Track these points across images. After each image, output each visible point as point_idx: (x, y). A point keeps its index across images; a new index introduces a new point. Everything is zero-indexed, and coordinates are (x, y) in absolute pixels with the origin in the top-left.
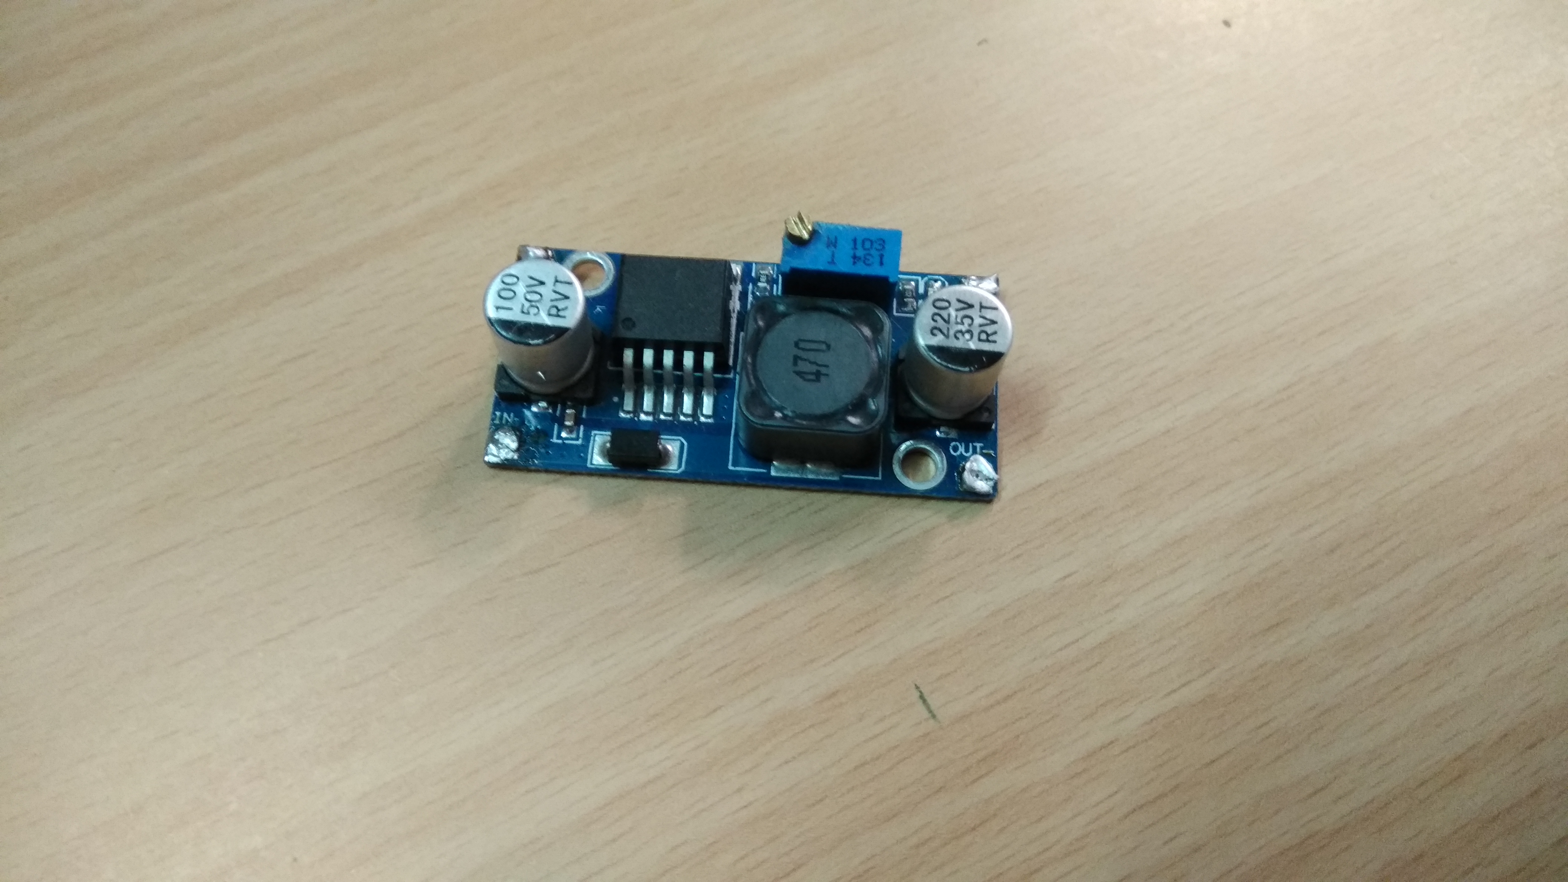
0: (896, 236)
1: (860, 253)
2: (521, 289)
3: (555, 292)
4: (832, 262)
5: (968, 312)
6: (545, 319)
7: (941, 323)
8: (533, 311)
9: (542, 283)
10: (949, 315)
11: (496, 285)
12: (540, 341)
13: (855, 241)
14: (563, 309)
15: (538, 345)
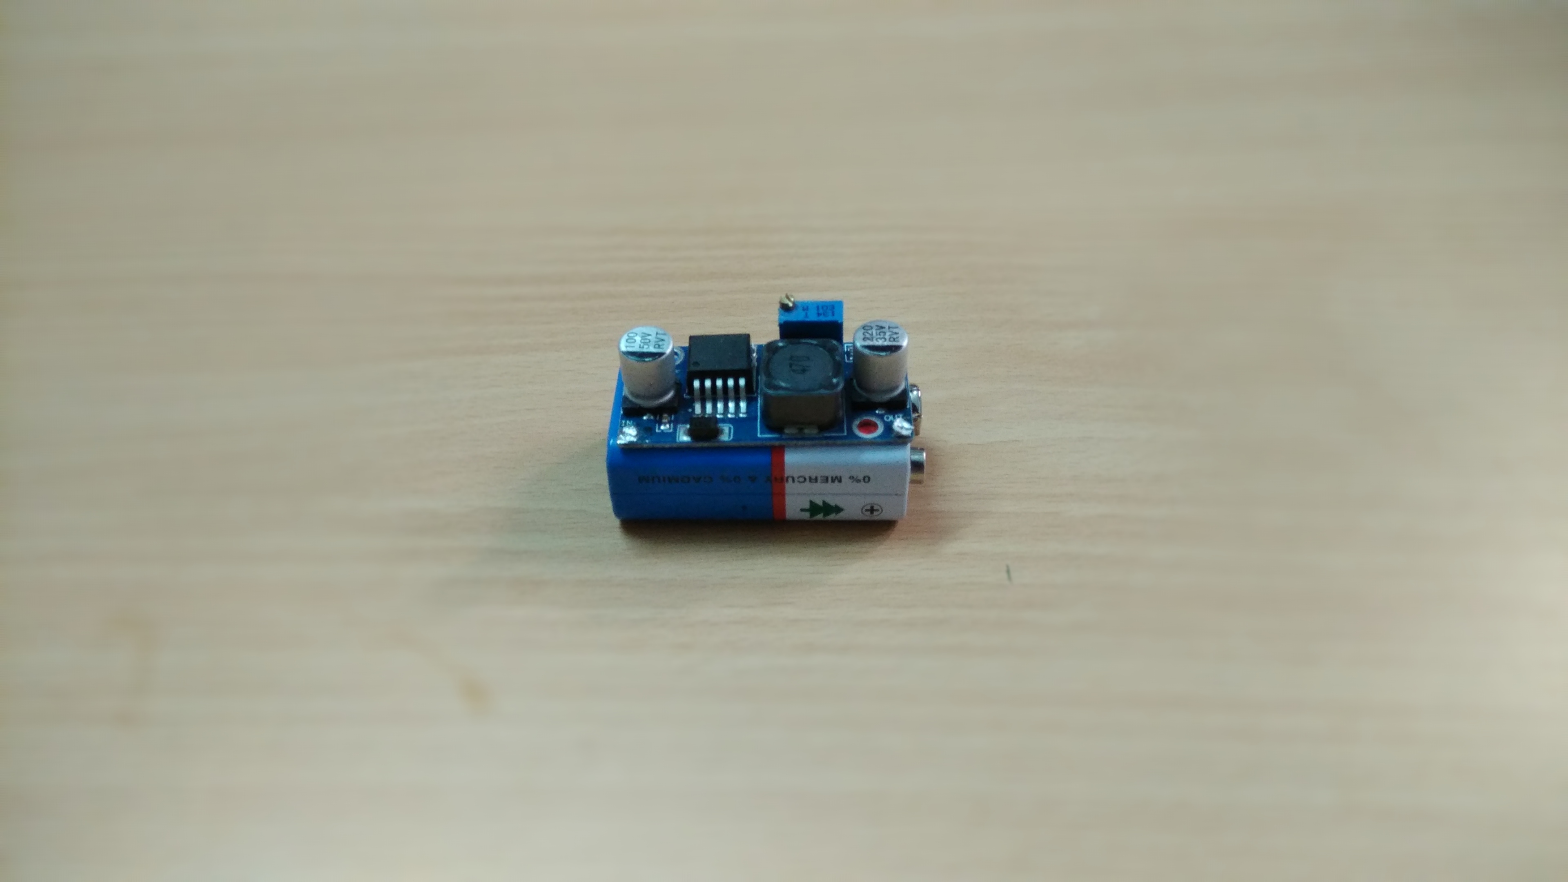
0: (840, 303)
1: (821, 311)
2: (638, 339)
3: (657, 338)
4: (806, 316)
5: (883, 330)
6: (652, 349)
7: (868, 336)
8: (646, 347)
9: (649, 335)
10: (872, 333)
11: (625, 337)
12: (651, 359)
13: (818, 307)
14: (661, 345)
15: (649, 361)
